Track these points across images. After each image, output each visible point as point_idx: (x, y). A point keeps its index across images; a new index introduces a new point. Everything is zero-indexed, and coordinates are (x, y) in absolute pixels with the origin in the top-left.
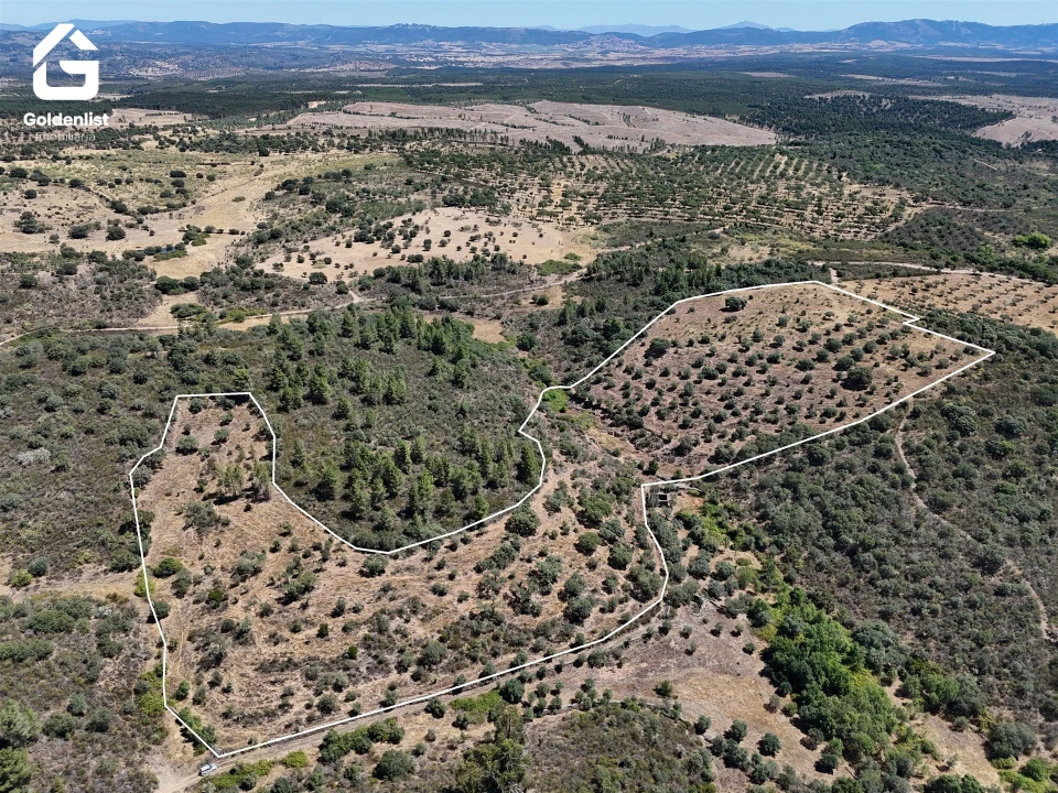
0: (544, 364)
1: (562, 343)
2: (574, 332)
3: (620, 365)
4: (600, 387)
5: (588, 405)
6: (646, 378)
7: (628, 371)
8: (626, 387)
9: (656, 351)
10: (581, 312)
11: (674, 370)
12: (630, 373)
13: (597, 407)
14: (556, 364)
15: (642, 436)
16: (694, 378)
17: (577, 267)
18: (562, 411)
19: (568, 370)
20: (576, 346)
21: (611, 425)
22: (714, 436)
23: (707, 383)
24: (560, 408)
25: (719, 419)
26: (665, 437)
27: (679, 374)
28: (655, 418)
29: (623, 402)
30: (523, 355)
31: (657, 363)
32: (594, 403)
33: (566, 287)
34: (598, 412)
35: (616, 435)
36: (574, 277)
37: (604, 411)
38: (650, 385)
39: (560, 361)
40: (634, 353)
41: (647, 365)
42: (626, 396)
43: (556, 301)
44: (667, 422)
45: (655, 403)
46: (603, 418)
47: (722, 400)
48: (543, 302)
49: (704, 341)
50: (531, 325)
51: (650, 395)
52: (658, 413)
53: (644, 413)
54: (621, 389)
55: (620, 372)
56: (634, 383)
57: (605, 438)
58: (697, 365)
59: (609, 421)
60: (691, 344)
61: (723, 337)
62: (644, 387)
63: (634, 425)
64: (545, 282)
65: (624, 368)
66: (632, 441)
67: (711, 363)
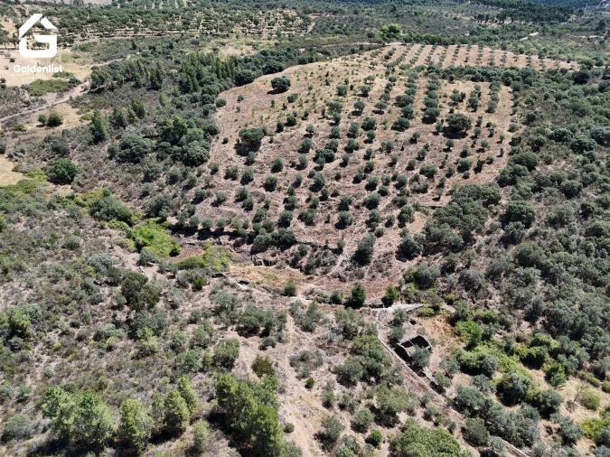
0: (106, 194)
1: (113, 162)
2: (124, 146)
3: (215, 171)
4: (205, 206)
5: (205, 234)
6: (258, 180)
7: (231, 175)
8: (241, 197)
9: (248, 145)
10: (118, 123)
11: (285, 162)
12: (234, 178)
13: (220, 232)
14: (121, 190)
15: (303, 253)
16: (311, 165)
17: (74, 82)
18: (174, 253)
19: (145, 194)
20: (136, 162)
21: (253, 252)
22: (381, 226)
23: (328, 167)
24: (168, 250)
25: (372, 204)
26: (334, 246)
27: (293, 165)
28: (302, 226)
29: (249, 217)
30: (63, 191)
31: (259, 157)
32: (213, 230)
33: (75, 103)
34: (224, 239)
35: (267, 263)
36: (77, 92)
37: (233, 235)
38: (270, 186)
39: (125, 185)
40: (223, 153)
41: (249, 163)
42: (249, 208)
43: (72, 119)
44: (319, 226)
45: (290, 205)
46: (237, 245)
47: (357, 180)
48: (54, 122)
49: (291, 123)
50: (56, 150)
51: (278, 198)
52: (301, 218)
53: (284, 222)
54: (237, 201)
55: (219, 179)
56: (248, 188)
57: (255, 273)
58: (305, 149)
59: (247, 247)
60: (280, 129)
61: (306, 115)
62: (262, 191)
63: (284, 243)
64: (43, 102)
65: (222, 173)
66: (294, 264)
67: (317, 143)
